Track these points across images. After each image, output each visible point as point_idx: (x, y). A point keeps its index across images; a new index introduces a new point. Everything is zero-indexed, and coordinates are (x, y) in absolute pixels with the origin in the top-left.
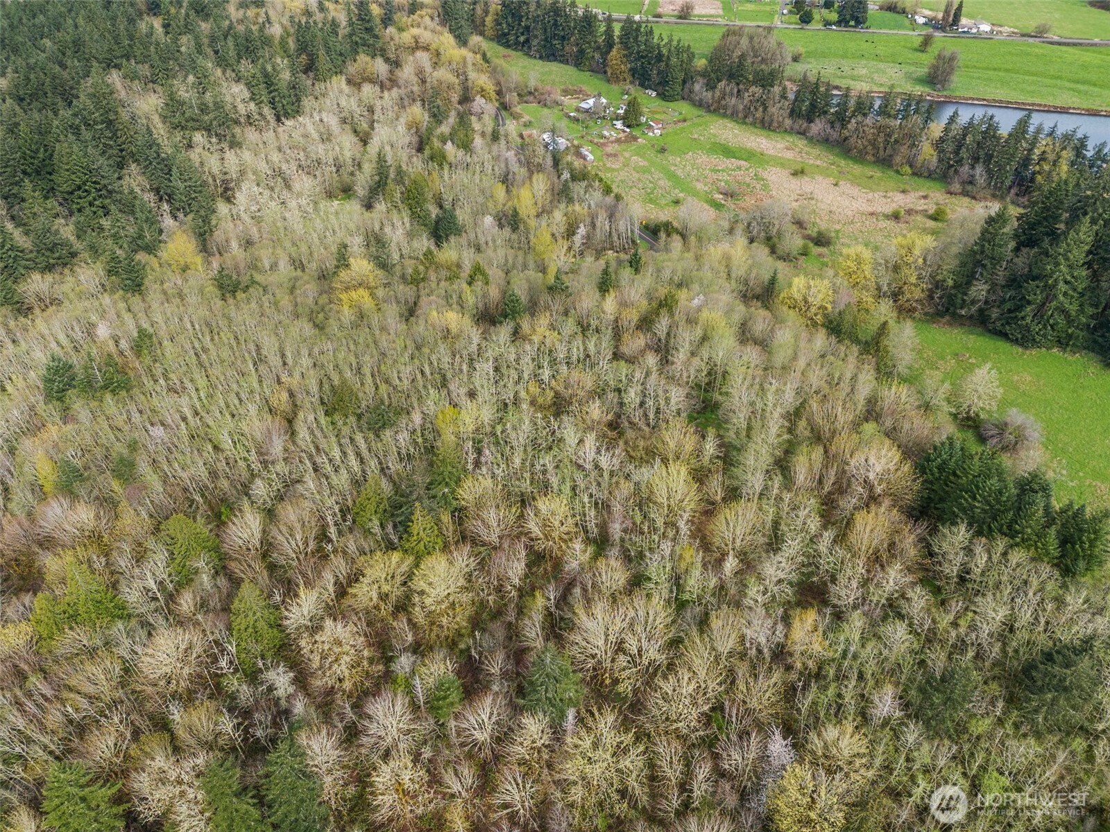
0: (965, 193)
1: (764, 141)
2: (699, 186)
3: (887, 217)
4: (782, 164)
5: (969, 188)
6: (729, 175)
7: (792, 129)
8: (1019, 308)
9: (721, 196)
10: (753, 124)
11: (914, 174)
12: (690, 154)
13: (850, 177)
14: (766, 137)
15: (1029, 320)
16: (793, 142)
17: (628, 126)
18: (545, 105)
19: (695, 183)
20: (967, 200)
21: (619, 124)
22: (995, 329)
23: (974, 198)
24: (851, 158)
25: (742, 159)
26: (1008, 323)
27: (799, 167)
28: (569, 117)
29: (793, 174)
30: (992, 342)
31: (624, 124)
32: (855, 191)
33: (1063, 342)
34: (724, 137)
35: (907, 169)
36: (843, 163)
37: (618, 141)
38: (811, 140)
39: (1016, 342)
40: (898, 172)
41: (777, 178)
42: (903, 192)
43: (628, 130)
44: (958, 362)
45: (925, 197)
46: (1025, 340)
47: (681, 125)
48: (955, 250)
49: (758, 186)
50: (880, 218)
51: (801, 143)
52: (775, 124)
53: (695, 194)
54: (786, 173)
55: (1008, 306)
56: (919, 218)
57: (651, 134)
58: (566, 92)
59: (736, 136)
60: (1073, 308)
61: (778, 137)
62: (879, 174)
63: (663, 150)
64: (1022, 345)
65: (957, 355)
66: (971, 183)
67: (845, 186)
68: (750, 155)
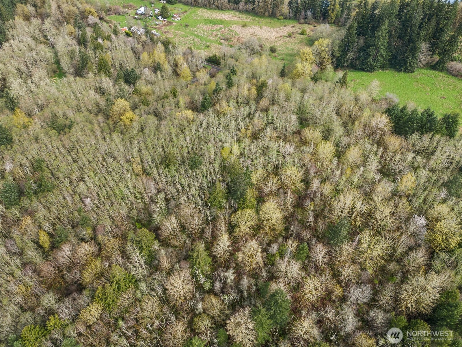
0: (306, 23)
1: (223, 15)
2: (212, 38)
3: (287, 37)
4: (236, 23)
5: (307, 20)
6: (220, 32)
7: (231, 8)
8: (366, 58)
9: (223, 41)
10: (215, 9)
11: (284, 19)
12: (198, 25)
13: (263, 24)
14: (222, 13)
15: (371, 61)
16: (234, 14)
17: (165, 18)
18: (119, 14)
19: (209, 37)
20: (307, 25)
21: (160, 18)
22: (358, 68)
23: (309, 24)
24: (259, 16)
25: (219, 24)
26: (363, 65)
27: (244, 24)
28: (136, 18)
29: (243, 27)
30: (359, 73)
31: (162, 17)
32: (269, 29)
33: (382, 68)
34: (206, 16)
35: (282, 17)
36: (257, 19)
37: (165, 25)
38: (240, 12)
39: (367, 71)
40: (278, 19)
41: (237, 29)
42: (285, 26)
43: (166, 20)
44: (354, 82)
45: (293, 27)
46: (371, 69)
47: (185, 14)
48: (338, 42)
49: (234, 34)
50: (285, 38)
51: (237, 13)
52: (224, 7)
53: (213, 42)
54: (240, 27)
55: (362, 58)
56: (297, 35)
57: (176, 20)
58: (124, 7)
59: (211, 15)
60: (385, 54)
61: (227, 12)
62: (272, 21)
63: (187, 26)
64: (370, 72)
65: (352, 80)
66: (306, 18)
67: (264, 28)
68: (222, 22)
